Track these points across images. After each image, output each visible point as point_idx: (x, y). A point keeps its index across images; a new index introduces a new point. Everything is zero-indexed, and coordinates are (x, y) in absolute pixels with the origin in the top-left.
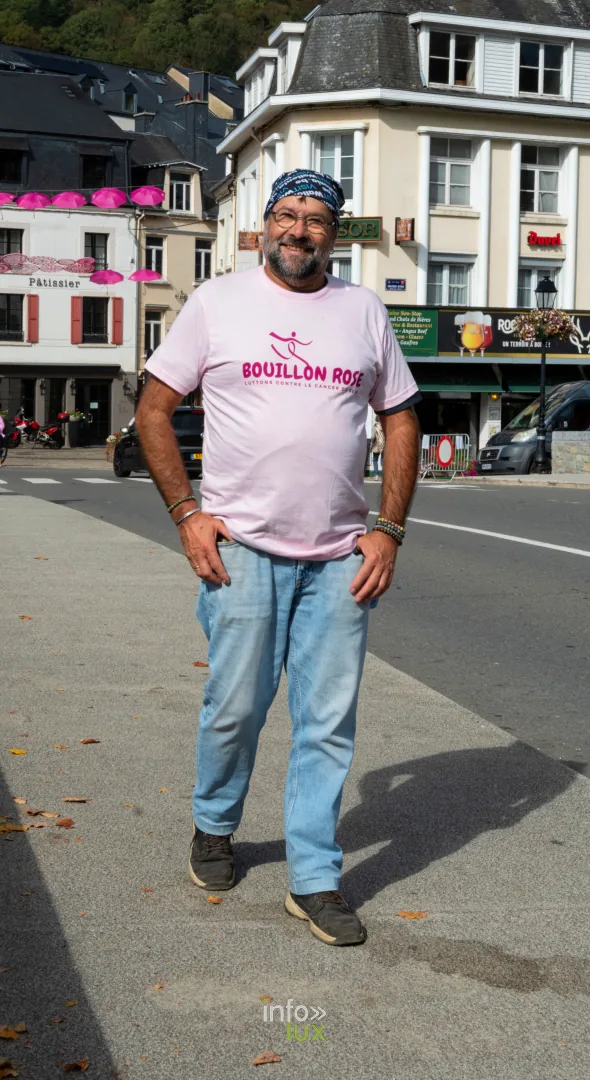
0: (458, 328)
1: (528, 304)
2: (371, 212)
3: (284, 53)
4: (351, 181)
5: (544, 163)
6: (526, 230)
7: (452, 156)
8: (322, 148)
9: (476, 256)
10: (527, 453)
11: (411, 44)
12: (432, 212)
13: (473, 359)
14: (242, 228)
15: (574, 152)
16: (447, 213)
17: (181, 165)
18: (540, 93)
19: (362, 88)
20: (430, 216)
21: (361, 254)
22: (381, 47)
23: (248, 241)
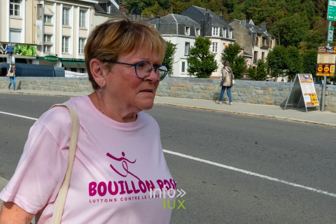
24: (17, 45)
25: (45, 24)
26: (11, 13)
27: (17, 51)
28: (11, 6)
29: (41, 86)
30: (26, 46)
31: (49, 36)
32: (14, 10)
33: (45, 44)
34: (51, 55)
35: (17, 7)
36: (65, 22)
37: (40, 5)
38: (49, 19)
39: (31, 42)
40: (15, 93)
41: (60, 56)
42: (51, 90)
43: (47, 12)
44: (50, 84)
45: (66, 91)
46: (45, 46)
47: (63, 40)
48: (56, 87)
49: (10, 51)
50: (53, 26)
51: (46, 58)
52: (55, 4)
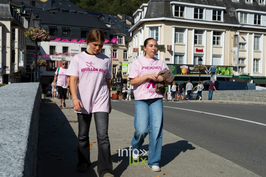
0: (181, 69)
1: (196, 64)
2: (162, 44)
3: (143, 10)
4: (158, 37)
5: (199, 33)
6: (195, 48)
7: (179, 32)
8: (152, 30)
9: (185, 53)
10: (196, 95)
11: (171, 8)
12: (175, 44)
13: (184, 75)
14: (134, 47)
15: (206, 31)
16: (179, 44)
17: (121, 34)
18: (198, 19)
19: (160, 17)
20: (175, 45)
21: (160, 53)
22: (164, 9)
23: (135, 50)
24: (218, 67)
25: (240, 50)
26: (214, 43)
27: (218, 71)
28: (214, 38)
29: (237, 98)
30: (225, 67)
31: (243, 59)
32: (216, 41)
33: (239, 65)
34: (244, 74)
35: (218, 38)
36: (256, 47)
37: (236, 36)
38: (243, 46)
39: (229, 64)
40: (217, 103)
41: (252, 75)
42: (245, 101)
43: (241, 40)
44: (244, 96)
45: (258, 101)
46: (239, 67)
47: (254, 62)
48: (249, 98)
49: (213, 71)
50: (246, 51)
51: (240, 77)
52: (248, 34)
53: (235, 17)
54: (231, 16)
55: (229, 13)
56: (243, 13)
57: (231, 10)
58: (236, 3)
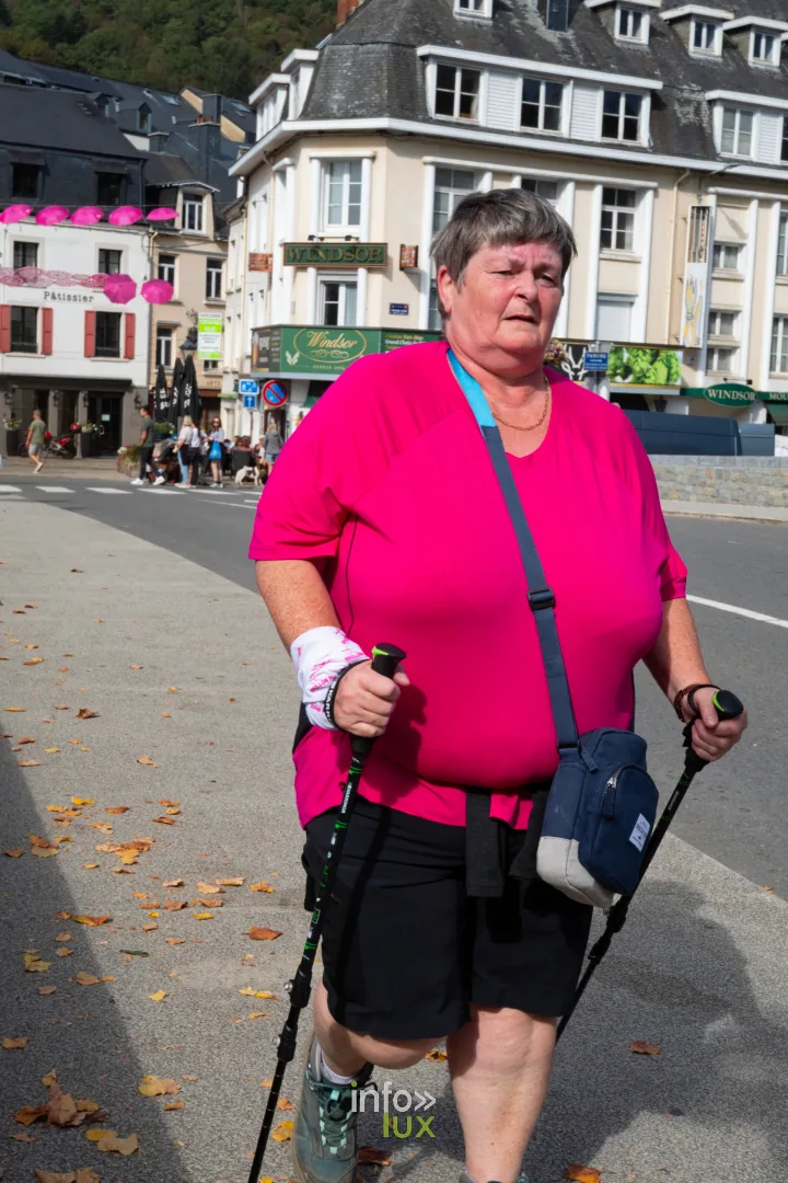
2: (377, 238)
3: (296, 79)
4: (359, 207)
7: (456, 186)
8: (332, 174)
11: (419, 73)
14: (252, 249)
15: (571, 186)
17: (195, 185)
18: (540, 129)
19: (371, 117)
21: (367, 279)
22: (389, 78)
23: (259, 263)
24: (619, 347)
25: (715, 275)
26: (605, 240)
27: (617, 368)
28: (606, 219)
29: (689, 488)
30: (649, 351)
31: (728, 316)
32: (614, 230)
33: (710, 342)
34: (729, 382)
35: (624, 220)
37: (701, 211)
38: (732, 258)
39: (666, 336)
41: (763, 385)
42: (723, 502)
43: (724, 233)
44: (719, 481)
45: (775, 506)
46: (711, 351)
47: (775, 331)
48: (741, 493)
49: (594, 369)
50: (741, 281)
51: (713, 394)
52: (755, 203)
53: (701, 125)
54: (684, 121)
55: (677, 107)
56: (734, 112)
57: (686, 95)
58: (708, 61)
